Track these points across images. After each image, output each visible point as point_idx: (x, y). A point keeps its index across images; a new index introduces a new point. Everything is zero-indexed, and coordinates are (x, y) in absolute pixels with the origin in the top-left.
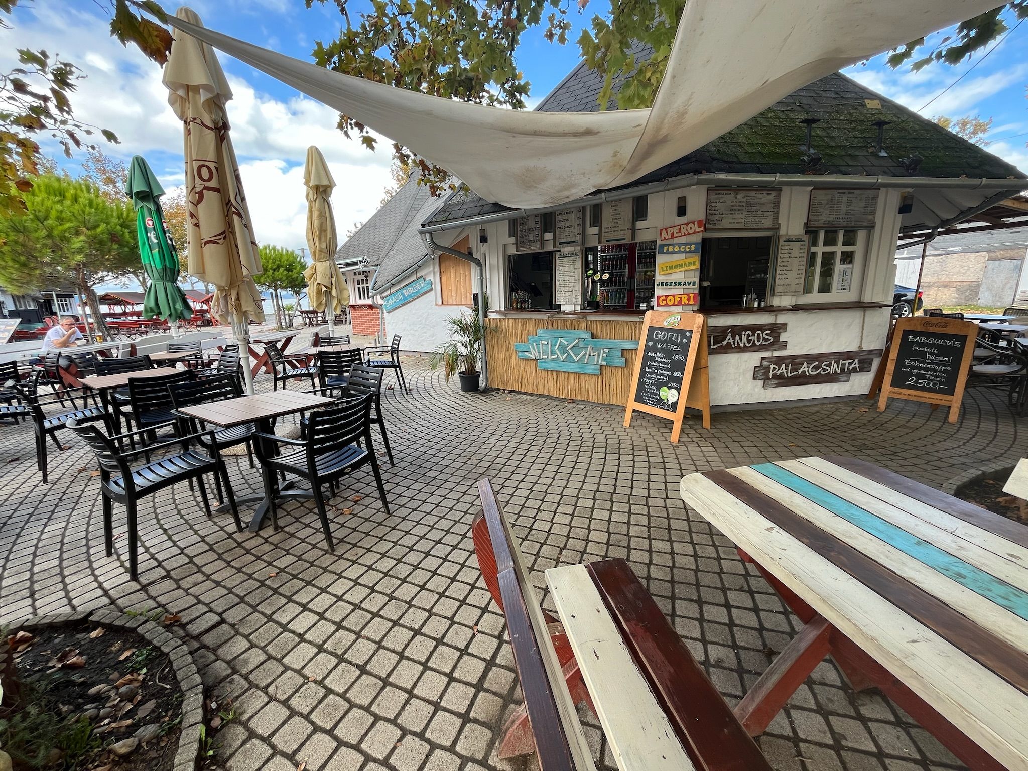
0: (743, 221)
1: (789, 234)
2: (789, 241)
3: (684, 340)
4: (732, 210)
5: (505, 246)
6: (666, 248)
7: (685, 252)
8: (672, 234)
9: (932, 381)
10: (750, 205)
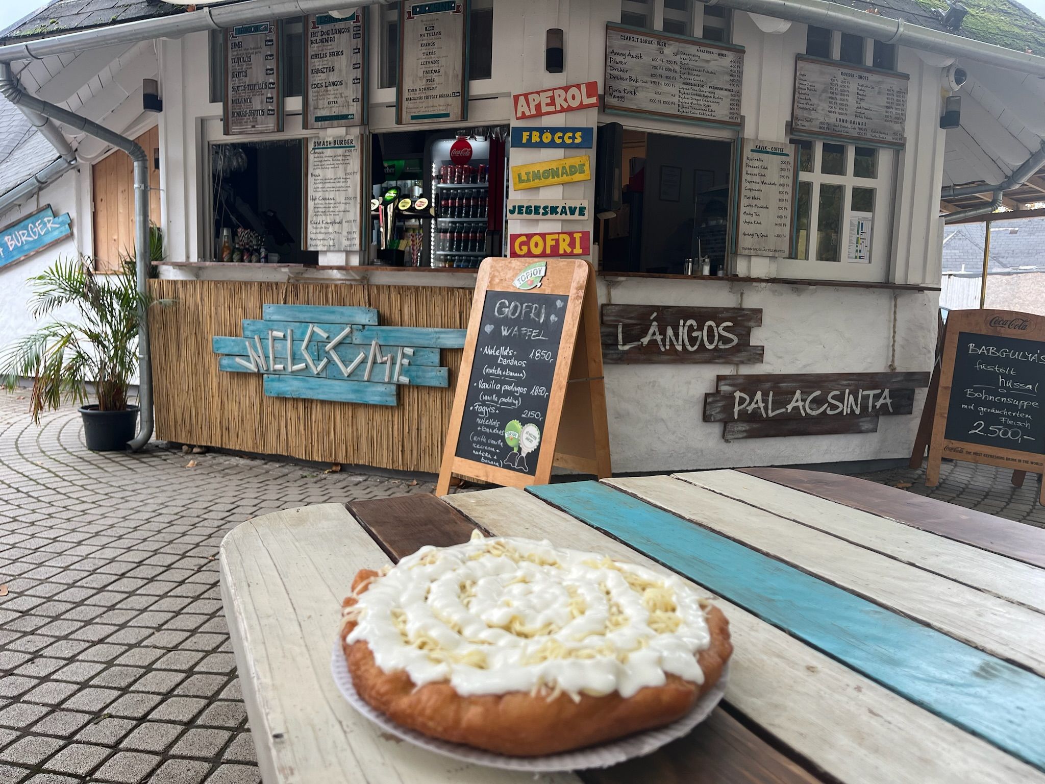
0: (675, 100)
1: (761, 137)
2: (761, 150)
3: (553, 318)
4: (655, 76)
5: (203, 123)
6: (525, 135)
7: (563, 145)
8: (538, 107)
9: (1010, 427)
10: (687, 70)
